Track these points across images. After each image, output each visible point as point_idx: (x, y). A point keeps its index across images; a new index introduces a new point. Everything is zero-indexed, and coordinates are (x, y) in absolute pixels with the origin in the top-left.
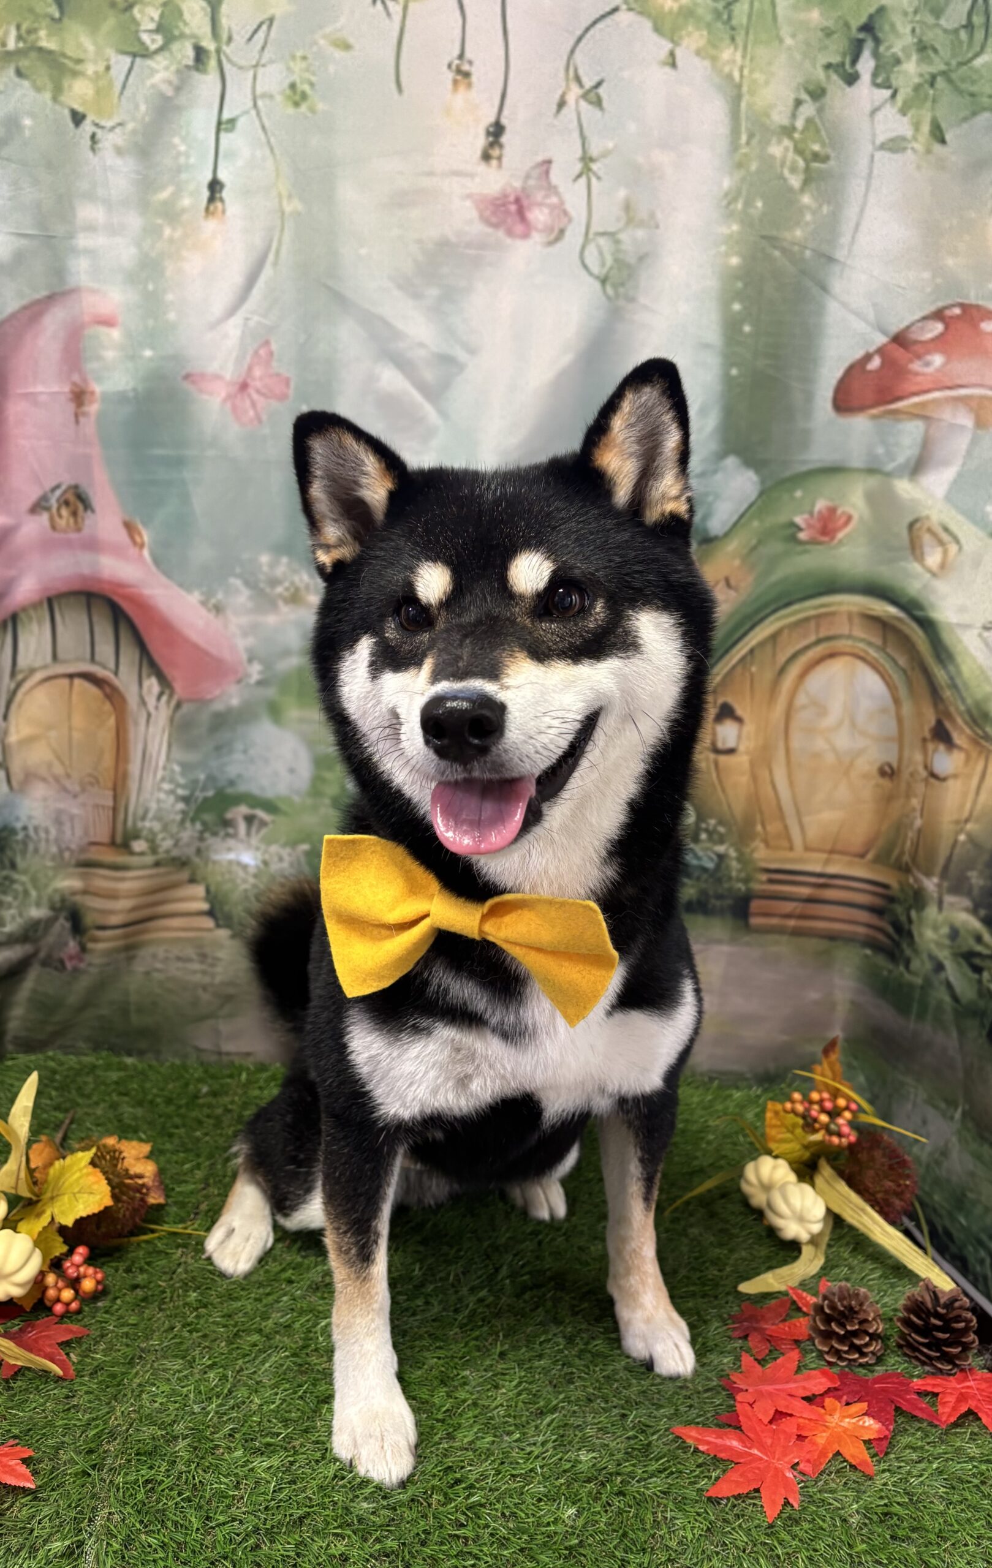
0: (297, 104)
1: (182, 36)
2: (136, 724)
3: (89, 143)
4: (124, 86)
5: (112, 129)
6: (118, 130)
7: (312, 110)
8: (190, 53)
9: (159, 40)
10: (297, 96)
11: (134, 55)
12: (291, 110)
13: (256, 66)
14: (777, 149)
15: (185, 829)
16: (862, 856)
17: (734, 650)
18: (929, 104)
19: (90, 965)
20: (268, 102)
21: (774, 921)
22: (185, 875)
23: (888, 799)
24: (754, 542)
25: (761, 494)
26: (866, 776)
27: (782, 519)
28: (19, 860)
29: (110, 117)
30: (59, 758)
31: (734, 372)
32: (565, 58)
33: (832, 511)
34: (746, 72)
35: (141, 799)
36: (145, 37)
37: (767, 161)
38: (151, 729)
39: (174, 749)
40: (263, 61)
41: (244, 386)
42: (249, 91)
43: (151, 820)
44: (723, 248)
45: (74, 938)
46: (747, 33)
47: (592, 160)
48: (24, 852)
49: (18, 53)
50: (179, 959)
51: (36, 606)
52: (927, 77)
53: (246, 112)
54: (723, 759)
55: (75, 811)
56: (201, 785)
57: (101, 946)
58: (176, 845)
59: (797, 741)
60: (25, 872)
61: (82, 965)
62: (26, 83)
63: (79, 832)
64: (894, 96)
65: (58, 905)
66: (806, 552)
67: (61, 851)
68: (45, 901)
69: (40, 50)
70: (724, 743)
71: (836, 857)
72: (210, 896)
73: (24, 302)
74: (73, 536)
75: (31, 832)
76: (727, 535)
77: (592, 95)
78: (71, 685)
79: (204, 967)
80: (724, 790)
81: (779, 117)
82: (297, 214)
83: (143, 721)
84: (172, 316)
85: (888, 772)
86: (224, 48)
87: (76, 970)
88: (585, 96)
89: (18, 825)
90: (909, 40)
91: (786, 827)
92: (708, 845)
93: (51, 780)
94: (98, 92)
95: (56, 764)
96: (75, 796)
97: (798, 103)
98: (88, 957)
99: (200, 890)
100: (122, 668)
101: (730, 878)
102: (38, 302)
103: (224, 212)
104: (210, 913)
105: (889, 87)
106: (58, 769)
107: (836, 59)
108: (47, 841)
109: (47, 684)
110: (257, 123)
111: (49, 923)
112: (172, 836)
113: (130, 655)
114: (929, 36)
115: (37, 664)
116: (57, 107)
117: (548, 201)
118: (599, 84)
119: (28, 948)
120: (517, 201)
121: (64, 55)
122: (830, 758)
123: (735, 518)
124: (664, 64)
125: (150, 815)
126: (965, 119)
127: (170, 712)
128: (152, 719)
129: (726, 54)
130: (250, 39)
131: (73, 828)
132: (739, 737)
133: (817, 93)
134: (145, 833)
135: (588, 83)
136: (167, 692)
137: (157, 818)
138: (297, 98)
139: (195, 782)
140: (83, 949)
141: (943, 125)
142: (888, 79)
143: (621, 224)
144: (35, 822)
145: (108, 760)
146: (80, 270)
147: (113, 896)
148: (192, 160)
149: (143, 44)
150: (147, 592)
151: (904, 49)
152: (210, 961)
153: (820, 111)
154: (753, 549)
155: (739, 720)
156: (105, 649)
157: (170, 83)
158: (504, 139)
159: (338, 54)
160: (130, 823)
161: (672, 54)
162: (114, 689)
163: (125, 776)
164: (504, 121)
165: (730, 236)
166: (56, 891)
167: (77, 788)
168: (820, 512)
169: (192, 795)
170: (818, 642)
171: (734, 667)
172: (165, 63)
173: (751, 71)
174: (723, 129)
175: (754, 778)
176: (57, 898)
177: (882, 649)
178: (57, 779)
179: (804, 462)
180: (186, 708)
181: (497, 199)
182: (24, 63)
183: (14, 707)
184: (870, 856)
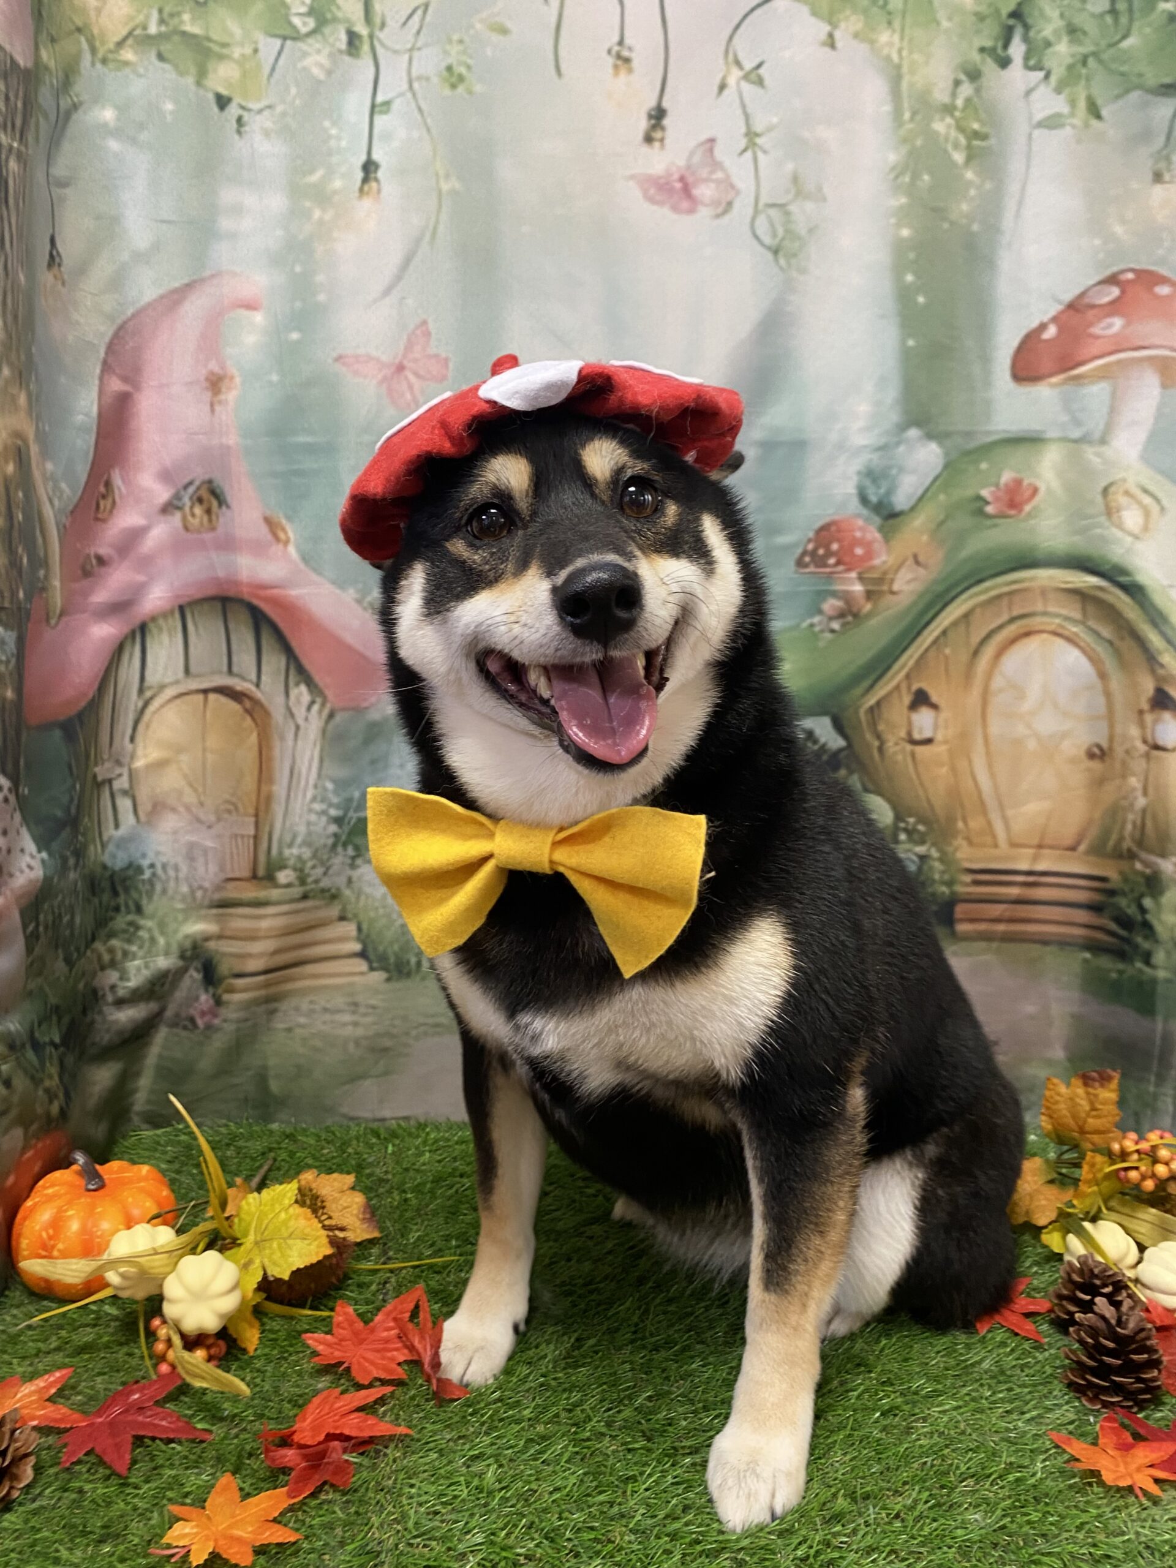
0: (453, 86)
1: (335, 20)
2: (282, 738)
3: (235, 125)
4: (273, 69)
5: (260, 111)
6: (266, 113)
7: (470, 92)
8: (344, 37)
9: (311, 23)
10: (453, 78)
11: (285, 38)
12: (447, 92)
13: (411, 50)
14: (941, 126)
15: (336, 854)
16: (1073, 849)
17: (926, 633)
18: (1083, 82)
19: (225, 1021)
20: (424, 83)
21: (982, 927)
22: (334, 911)
23: (1099, 782)
24: (942, 517)
25: (946, 466)
26: (1073, 761)
27: (970, 492)
28: (144, 902)
29: (259, 100)
30: (191, 785)
31: (911, 343)
32: (724, 43)
33: (1018, 482)
34: (905, 53)
35: (288, 824)
36: (297, 21)
37: (932, 137)
38: (300, 743)
39: (326, 764)
40: (419, 44)
41: (400, 368)
42: (404, 75)
43: (300, 846)
44: (893, 221)
45: (206, 990)
46: (904, 17)
47: (757, 135)
48: (150, 894)
49: (160, 37)
50: (326, 1010)
51: (166, 614)
52: (1079, 57)
53: (401, 95)
54: (920, 750)
55: (209, 843)
56: (355, 804)
57: (237, 997)
58: (325, 874)
59: (995, 727)
60: (152, 917)
61: (216, 1021)
62: (167, 66)
63: (213, 868)
64: (1047, 76)
65: (189, 953)
66: (995, 526)
67: (193, 892)
68: (174, 948)
69: (184, 34)
70: (920, 732)
71: (1046, 851)
72: (362, 935)
73: (161, 291)
74: (208, 536)
75: (159, 871)
76: (913, 509)
77: (753, 76)
78: (206, 700)
79: (355, 1018)
80: (922, 784)
81: (941, 95)
82: (453, 192)
83: (290, 736)
84: (322, 297)
85: (1098, 754)
86: (378, 33)
87: (209, 1027)
88: (746, 77)
89: (145, 863)
90: (1061, 23)
91: (989, 823)
92: (908, 846)
93: (181, 809)
94: (244, 74)
95: (188, 790)
96: (209, 827)
97: (957, 83)
98: (224, 1012)
99: (350, 928)
100: (264, 678)
101: (934, 881)
102: (175, 291)
103: (379, 191)
104: (363, 955)
105: (1041, 69)
106: (190, 797)
107: (988, 43)
108: (177, 878)
109: (178, 701)
110: (413, 105)
111: (180, 973)
112: (322, 863)
113: (274, 662)
114: (1079, 20)
115: (167, 680)
116: (201, 92)
117: (714, 177)
118: (759, 66)
119: (153, 1006)
120: (682, 179)
121: (209, 39)
122: (1032, 745)
123: (920, 492)
124: (824, 44)
125: (299, 840)
126: (1118, 97)
127: (321, 723)
128: (301, 733)
129: (884, 37)
130: (405, 24)
131: (206, 863)
132: (936, 727)
133: (974, 75)
134: (291, 862)
135: (748, 65)
136: (319, 700)
137: (306, 843)
138: (454, 80)
139: (350, 800)
140: (218, 1002)
141: (1099, 102)
142: (1040, 61)
143: (790, 197)
144: (164, 859)
145: (249, 782)
146: (222, 254)
147: (252, 937)
148: (344, 144)
149: (294, 27)
150: (294, 592)
151: (1056, 32)
152: (362, 1010)
153: (978, 91)
154: (941, 523)
155: (935, 707)
156: (245, 659)
157: (321, 66)
158: (666, 122)
159: (495, 38)
160: (274, 851)
161: (831, 36)
162: (256, 702)
163: (269, 799)
164: (665, 104)
165: (901, 208)
166: (187, 937)
167: (212, 818)
168: (1006, 485)
169: (345, 815)
170: (1012, 620)
171: (927, 650)
172: (318, 46)
173: (911, 52)
174: (887, 108)
175: (954, 769)
176: (188, 944)
177: (1083, 623)
178: (188, 808)
179: (989, 433)
180: (338, 718)
181: (660, 178)
182: (165, 48)
183: (141, 727)
184: (1082, 848)
